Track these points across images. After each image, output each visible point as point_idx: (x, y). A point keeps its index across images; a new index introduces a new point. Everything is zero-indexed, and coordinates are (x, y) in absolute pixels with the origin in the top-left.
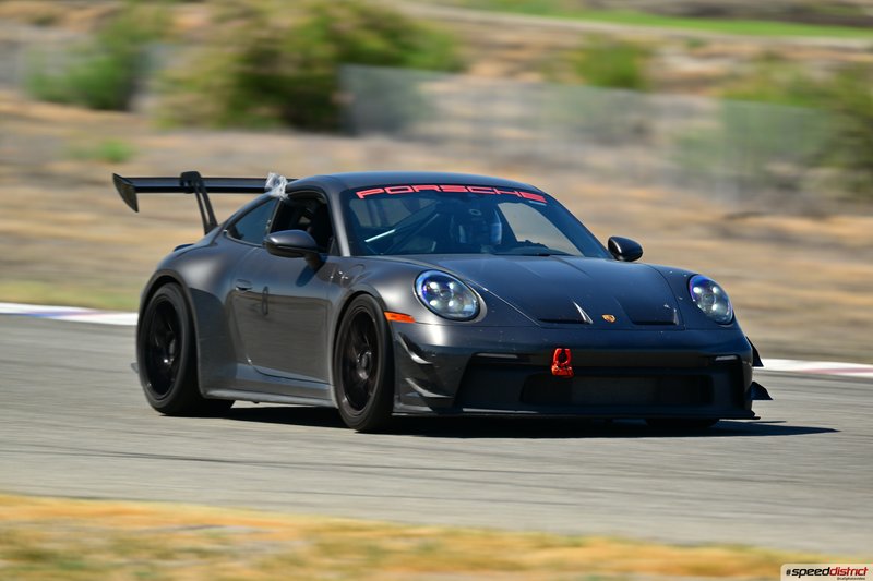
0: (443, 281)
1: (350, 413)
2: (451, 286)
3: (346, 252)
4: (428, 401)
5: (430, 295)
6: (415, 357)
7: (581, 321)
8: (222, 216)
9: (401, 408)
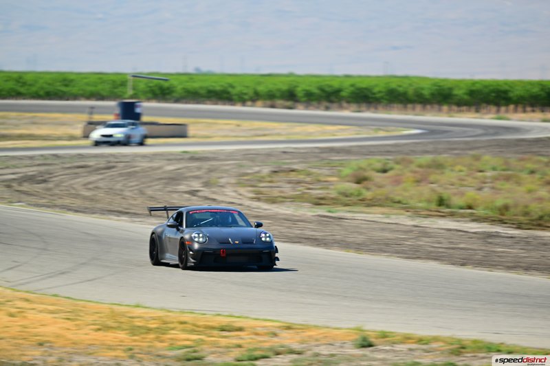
0: (199, 234)
1: (180, 265)
2: (201, 235)
3: (184, 227)
4: (193, 263)
5: (195, 237)
6: (191, 253)
7: (230, 243)
8: (170, 216)
9: (189, 264)
